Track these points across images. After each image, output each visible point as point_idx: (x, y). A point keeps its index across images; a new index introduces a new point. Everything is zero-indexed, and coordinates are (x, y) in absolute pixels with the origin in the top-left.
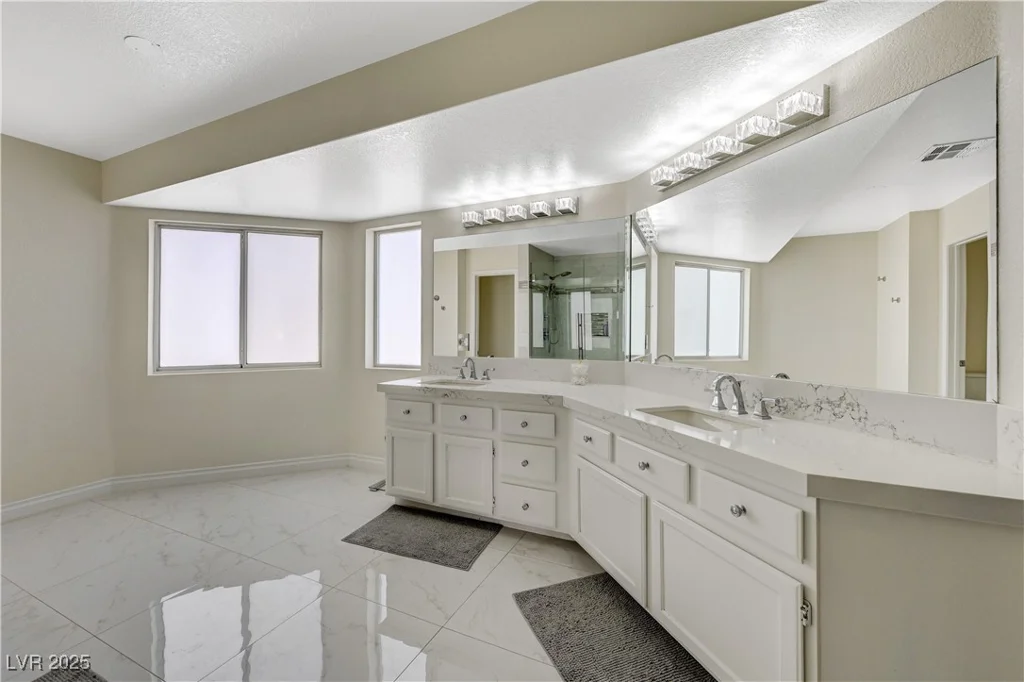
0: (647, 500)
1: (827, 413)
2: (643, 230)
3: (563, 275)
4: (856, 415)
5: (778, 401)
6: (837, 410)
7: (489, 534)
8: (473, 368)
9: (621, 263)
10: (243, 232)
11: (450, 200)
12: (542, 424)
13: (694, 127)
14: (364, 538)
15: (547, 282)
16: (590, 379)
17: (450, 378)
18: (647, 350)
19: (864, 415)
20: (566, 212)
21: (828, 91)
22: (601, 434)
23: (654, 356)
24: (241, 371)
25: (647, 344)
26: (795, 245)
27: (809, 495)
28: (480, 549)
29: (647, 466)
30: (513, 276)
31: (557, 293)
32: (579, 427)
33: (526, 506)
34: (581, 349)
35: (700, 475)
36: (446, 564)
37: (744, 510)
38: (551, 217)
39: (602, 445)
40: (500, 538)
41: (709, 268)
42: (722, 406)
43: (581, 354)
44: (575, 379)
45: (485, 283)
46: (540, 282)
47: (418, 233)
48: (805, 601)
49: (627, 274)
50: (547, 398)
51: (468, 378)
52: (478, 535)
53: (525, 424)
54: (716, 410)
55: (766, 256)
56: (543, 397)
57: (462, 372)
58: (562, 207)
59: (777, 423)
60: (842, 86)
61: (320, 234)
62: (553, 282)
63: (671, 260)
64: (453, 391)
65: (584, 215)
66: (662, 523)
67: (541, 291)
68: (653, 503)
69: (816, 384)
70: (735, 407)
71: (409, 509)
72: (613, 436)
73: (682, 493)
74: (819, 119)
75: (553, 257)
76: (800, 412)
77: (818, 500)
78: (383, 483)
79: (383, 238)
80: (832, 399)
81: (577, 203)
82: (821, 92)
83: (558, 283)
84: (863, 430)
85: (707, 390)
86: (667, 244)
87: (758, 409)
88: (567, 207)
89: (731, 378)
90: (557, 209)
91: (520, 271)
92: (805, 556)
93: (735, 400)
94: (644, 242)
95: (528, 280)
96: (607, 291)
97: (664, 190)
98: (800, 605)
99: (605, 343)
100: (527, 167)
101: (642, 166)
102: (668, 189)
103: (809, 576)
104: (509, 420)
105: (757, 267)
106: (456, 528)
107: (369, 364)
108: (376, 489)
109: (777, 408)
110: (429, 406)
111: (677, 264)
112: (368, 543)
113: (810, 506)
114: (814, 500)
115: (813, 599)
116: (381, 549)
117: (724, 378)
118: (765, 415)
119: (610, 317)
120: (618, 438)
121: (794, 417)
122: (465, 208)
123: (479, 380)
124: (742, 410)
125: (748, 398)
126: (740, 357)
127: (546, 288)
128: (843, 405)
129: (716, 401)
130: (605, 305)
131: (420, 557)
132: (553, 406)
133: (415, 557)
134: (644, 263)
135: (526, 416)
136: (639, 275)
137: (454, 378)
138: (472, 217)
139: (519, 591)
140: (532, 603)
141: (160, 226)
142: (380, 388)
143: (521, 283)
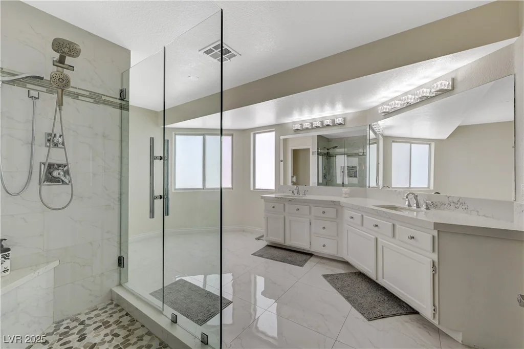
0: (377, 239)
1: (452, 207)
2: (375, 129)
3: (333, 148)
4: (464, 207)
5: (432, 202)
6: (456, 206)
7: (309, 257)
8: (298, 190)
9: (363, 141)
10: (204, 135)
11: (288, 120)
12: (331, 212)
13: (396, 91)
14: (260, 254)
15: (326, 151)
16: (351, 195)
17: (288, 194)
18: (377, 184)
19: (467, 207)
20: (340, 124)
21: (453, 80)
22: (357, 215)
23: (381, 186)
24: (203, 190)
25: (377, 180)
26: (460, 130)
27: (434, 229)
28: (306, 261)
29: (377, 226)
30: (309, 149)
31: (330, 157)
32: (347, 213)
33: (324, 246)
34: (343, 183)
35: (398, 226)
36: (293, 264)
37: (413, 238)
38: (333, 126)
39: (358, 220)
40: (312, 258)
41: (411, 143)
42: (409, 205)
43: (343, 185)
44: (344, 195)
45: (295, 152)
46: (322, 151)
47: (273, 133)
48: (434, 265)
49: (368, 146)
50: (333, 202)
51: (296, 195)
52: (304, 257)
53: (324, 212)
54: (407, 207)
55: (444, 136)
56: (332, 201)
57: (293, 192)
58: (338, 122)
59: (432, 211)
60: (459, 79)
61: (232, 135)
62: (329, 151)
63: (389, 140)
64: (293, 199)
65: (348, 125)
66: (383, 247)
67: (323, 155)
68: (379, 239)
69: (448, 195)
70: (415, 205)
71: (274, 246)
72: (362, 216)
73: (390, 234)
74: (450, 90)
75: (328, 139)
76: (442, 207)
77: (438, 231)
78: (263, 236)
79: (257, 136)
80: (455, 201)
81: (345, 119)
82: (450, 80)
83: (331, 151)
84: (466, 213)
85: (403, 199)
86: (387, 133)
87: (424, 206)
88: (340, 122)
89: (413, 194)
90: (336, 123)
91: (313, 147)
92: (434, 251)
93: (415, 202)
94: (375, 133)
95: (317, 151)
96: (357, 155)
97: (384, 115)
98: (432, 266)
99: (355, 181)
100: (322, 105)
101: (375, 104)
102: (387, 114)
103: (435, 257)
104: (317, 211)
105: (438, 142)
106: (294, 254)
107: (252, 189)
108: (258, 239)
109: (433, 206)
110: (283, 205)
111: (393, 142)
112: (261, 256)
113: (435, 233)
114: (437, 231)
115: (436, 265)
116: (267, 258)
117: (410, 193)
118: (428, 208)
119: (358, 168)
120: (365, 216)
121: (440, 209)
122: (294, 123)
123: (301, 195)
124: (418, 206)
125: (421, 202)
126: (428, 188)
127: (325, 154)
128: (459, 204)
129: (407, 203)
130: (354, 161)
131: (283, 262)
132: (335, 204)
133: (281, 261)
134: (376, 141)
135: (325, 209)
136: (374, 147)
137: (290, 194)
138: (298, 127)
139: (324, 274)
140: (329, 278)
141: (176, 134)
142: (262, 198)
143: (313, 152)
